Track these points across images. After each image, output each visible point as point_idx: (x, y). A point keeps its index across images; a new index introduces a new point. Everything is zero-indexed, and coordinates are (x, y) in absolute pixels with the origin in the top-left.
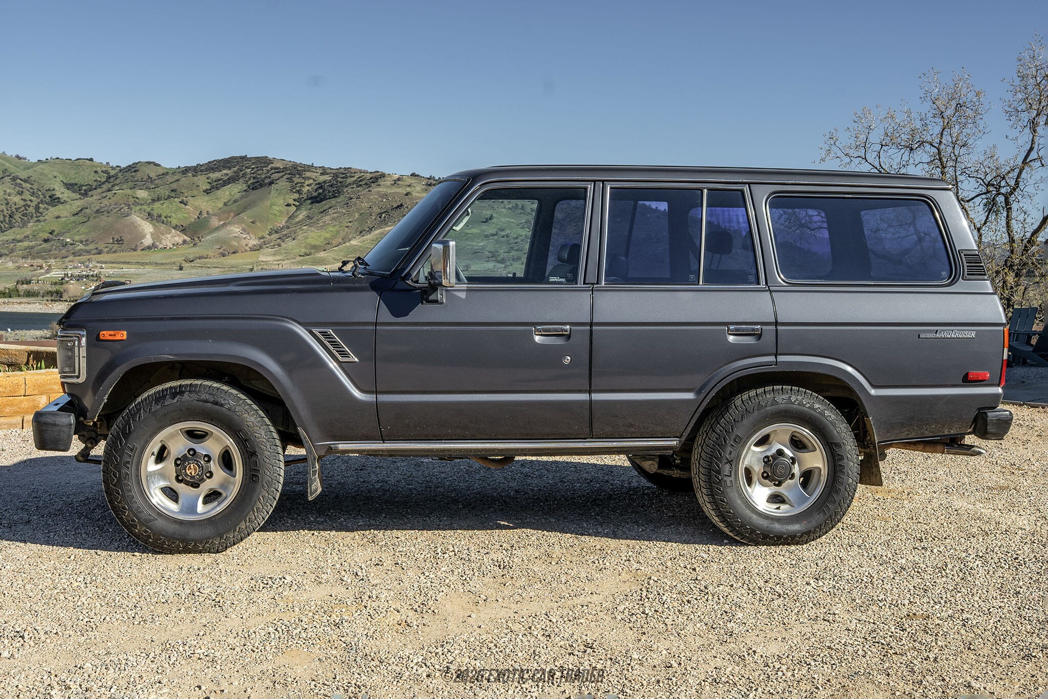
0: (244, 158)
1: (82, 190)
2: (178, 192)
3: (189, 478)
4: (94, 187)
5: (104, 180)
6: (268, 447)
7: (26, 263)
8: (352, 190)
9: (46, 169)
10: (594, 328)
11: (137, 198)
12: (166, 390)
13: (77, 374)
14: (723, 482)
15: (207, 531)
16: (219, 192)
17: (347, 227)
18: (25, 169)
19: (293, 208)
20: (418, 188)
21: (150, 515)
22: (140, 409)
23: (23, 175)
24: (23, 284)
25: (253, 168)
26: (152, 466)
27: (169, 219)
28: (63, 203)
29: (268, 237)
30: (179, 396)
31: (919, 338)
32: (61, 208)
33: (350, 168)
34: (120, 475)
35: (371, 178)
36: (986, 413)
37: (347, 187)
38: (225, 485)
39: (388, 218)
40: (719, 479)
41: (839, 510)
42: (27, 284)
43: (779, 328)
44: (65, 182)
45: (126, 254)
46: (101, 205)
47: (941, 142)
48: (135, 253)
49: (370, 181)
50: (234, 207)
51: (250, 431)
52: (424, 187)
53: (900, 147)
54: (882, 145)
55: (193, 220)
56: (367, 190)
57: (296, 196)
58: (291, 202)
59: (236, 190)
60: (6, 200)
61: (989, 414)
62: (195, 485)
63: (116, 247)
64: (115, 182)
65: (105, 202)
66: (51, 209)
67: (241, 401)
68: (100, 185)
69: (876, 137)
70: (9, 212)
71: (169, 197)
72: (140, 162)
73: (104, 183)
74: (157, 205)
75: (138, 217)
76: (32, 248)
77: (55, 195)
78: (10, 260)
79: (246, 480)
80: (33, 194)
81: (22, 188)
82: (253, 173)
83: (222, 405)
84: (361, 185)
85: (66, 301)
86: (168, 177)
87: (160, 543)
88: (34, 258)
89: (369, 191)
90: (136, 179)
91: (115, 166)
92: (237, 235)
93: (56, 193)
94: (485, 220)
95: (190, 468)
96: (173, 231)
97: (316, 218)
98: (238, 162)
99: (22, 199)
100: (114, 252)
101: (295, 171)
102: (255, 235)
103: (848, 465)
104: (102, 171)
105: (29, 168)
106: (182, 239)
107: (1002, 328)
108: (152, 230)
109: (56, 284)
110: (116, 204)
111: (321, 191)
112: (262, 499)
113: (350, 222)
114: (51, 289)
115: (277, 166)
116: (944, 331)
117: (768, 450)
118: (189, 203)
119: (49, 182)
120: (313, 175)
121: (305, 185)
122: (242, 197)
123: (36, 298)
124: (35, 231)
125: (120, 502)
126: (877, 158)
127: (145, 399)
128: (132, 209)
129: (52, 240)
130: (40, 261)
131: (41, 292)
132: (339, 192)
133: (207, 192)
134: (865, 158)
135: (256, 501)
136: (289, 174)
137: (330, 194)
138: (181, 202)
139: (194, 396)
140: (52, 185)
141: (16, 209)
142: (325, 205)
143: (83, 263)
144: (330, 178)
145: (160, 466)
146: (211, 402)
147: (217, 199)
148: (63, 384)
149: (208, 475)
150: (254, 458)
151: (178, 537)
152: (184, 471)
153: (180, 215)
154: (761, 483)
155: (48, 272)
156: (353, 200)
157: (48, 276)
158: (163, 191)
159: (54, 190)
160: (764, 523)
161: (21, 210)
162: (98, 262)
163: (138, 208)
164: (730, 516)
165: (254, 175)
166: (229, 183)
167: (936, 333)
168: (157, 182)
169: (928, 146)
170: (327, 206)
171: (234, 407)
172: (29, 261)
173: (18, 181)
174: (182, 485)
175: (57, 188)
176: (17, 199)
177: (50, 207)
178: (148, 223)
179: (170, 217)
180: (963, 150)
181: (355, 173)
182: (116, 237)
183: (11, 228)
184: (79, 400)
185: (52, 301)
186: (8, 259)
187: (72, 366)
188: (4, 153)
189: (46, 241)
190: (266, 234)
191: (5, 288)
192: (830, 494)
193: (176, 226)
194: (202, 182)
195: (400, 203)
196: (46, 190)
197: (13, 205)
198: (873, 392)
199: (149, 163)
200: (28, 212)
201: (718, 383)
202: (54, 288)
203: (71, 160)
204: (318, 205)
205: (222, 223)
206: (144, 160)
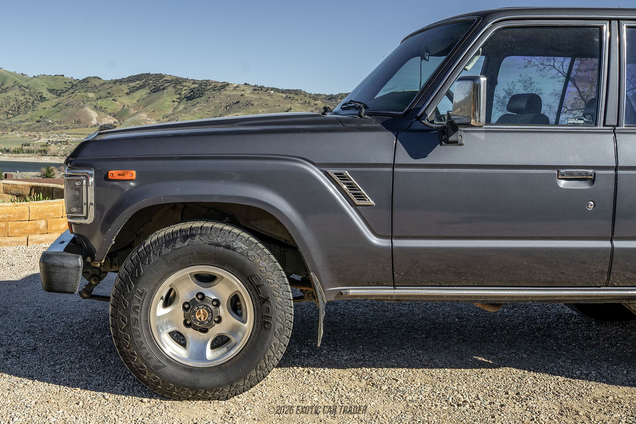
0: (148, 75)
1: (58, 93)
2: (111, 94)
3: (198, 323)
4: (64, 91)
5: (70, 87)
6: (281, 293)
7: (27, 134)
8: (211, 93)
9: (38, 81)
10: (619, 172)
11: (88, 97)
12: (176, 232)
13: (84, 215)
15: (217, 379)
16: (134, 94)
17: (207, 114)
18: (26, 81)
19: (177, 103)
20: (248, 92)
21: (159, 361)
22: (150, 252)
23: (25, 84)
24: (25, 146)
25: (154, 80)
26: (160, 311)
27: (106, 109)
28: (47, 100)
29: (162, 120)
30: (189, 239)
32: (46, 103)
33: (209, 80)
34: (129, 320)
35: (221, 86)
37: (207, 91)
38: (235, 330)
39: (231, 109)
42: (27, 146)
44: (48, 88)
45: (82, 129)
46: (69, 101)
48: (87, 129)
49: (221, 87)
50: (143, 102)
51: (262, 277)
52: (251, 91)
55: (120, 110)
56: (219, 93)
57: (178, 96)
58: (175, 100)
59: (144, 93)
60: (16, 98)
62: (205, 331)
63: (76, 125)
64: (76, 88)
65: (71, 100)
66: (41, 104)
67: (254, 245)
68: (68, 90)
70: (18, 105)
71: (106, 97)
72: (90, 77)
73: (70, 89)
74: (99, 101)
75: (89, 108)
76: (30, 125)
77: (43, 96)
78: (18, 133)
79: (257, 327)
80: (31, 95)
81: (25, 92)
82: (154, 83)
83: (234, 249)
84: (215, 90)
85: (49, 156)
86: (105, 85)
87: (169, 390)
88: (31, 131)
89: (220, 93)
90: (88, 86)
91: (76, 79)
92: (144, 119)
93: (44, 95)
94: (287, 110)
95: (199, 313)
96: (109, 116)
97: (189, 109)
98: (145, 77)
99: (25, 98)
100: (76, 128)
101: (177, 82)
102: (155, 119)
104: (69, 82)
105: (28, 81)
106: (113, 121)
108: (96, 116)
109: (43, 146)
110: (77, 101)
111: (192, 93)
112: (273, 346)
113: (209, 111)
114: (41, 149)
115: (167, 79)
118: (118, 100)
119: (39, 88)
120: (188, 84)
121: (183, 90)
122: (147, 97)
123: (32, 154)
124: (32, 116)
125: (129, 348)
127: (155, 242)
128: (85, 104)
129: (41, 121)
130: (35, 133)
131: (35, 151)
132: (203, 94)
133: (128, 94)
135: (268, 349)
136: (174, 84)
137: (198, 95)
138: (113, 100)
139: (205, 239)
140: (41, 90)
141: (21, 103)
142: (194, 101)
143: (58, 134)
144: (198, 86)
145: (168, 310)
146: (223, 246)
147: (133, 98)
148: (70, 224)
149: (216, 319)
150: (266, 305)
151: (188, 385)
152: (193, 316)
153: (112, 107)
155: (39, 139)
156: (211, 99)
157: (39, 141)
158: (103, 94)
159: (42, 93)
161: (24, 104)
162: (67, 134)
163: (89, 103)
165: (154, 84)
166: (140, 89)
168: (99, 88)
170: (196, 102)
171: (246, 252)
172: (29, 133)
173: (23, 88)
174: (191, 330)
175: (44, 92)
176: (22, 98)
177: (40, 103)
178: (94, 112)
179: (107, 108)
181: (212, 83)
182: (77, 120)
183: (19, 114)
184: (87, 241)
185: (41, 155)
186: (17, 132)
187: (80, 206)
188: (14, 72)
189: (38, 122)
190: (161, 118)
191: (16, 148)
193: (110, 113)
194: (125, 88)
195: (238, 100)
196: (38, 93)
197: (20, 102)
199: (95, 77)
200: (28, 105)
202: (43, 148)
203: (51, 76)
204: (190, 101)
205: (136, 111)
206: (92, 76)
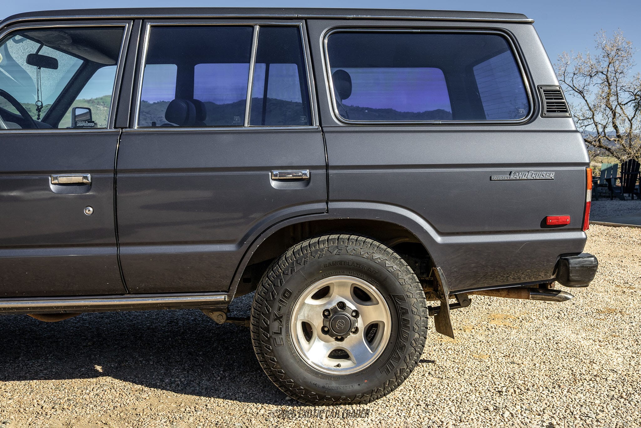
10: (119, 175)
14: (272, 340)
31: (491, 180)
36: (567, 260)
40: (267, 337)
41: (405, 367)
43: (331, 172)
47: (608, 71)
53: (585, 76)
54: (574, 74)
61: (571, 261)
69: (571, 69)
103: (412, 318)
107: (584, 168)
116: (519, 172)
117: (329, 303)
126: (572, 81)
134: (564, 81)
154: (320, 338)
160: (321, 382)
164: (282, 376)
167: (510, 175)
169: (600, 74)
180: (620, 76)
192: (394, 351)
198: (439, 239)
201: (262, 233)
